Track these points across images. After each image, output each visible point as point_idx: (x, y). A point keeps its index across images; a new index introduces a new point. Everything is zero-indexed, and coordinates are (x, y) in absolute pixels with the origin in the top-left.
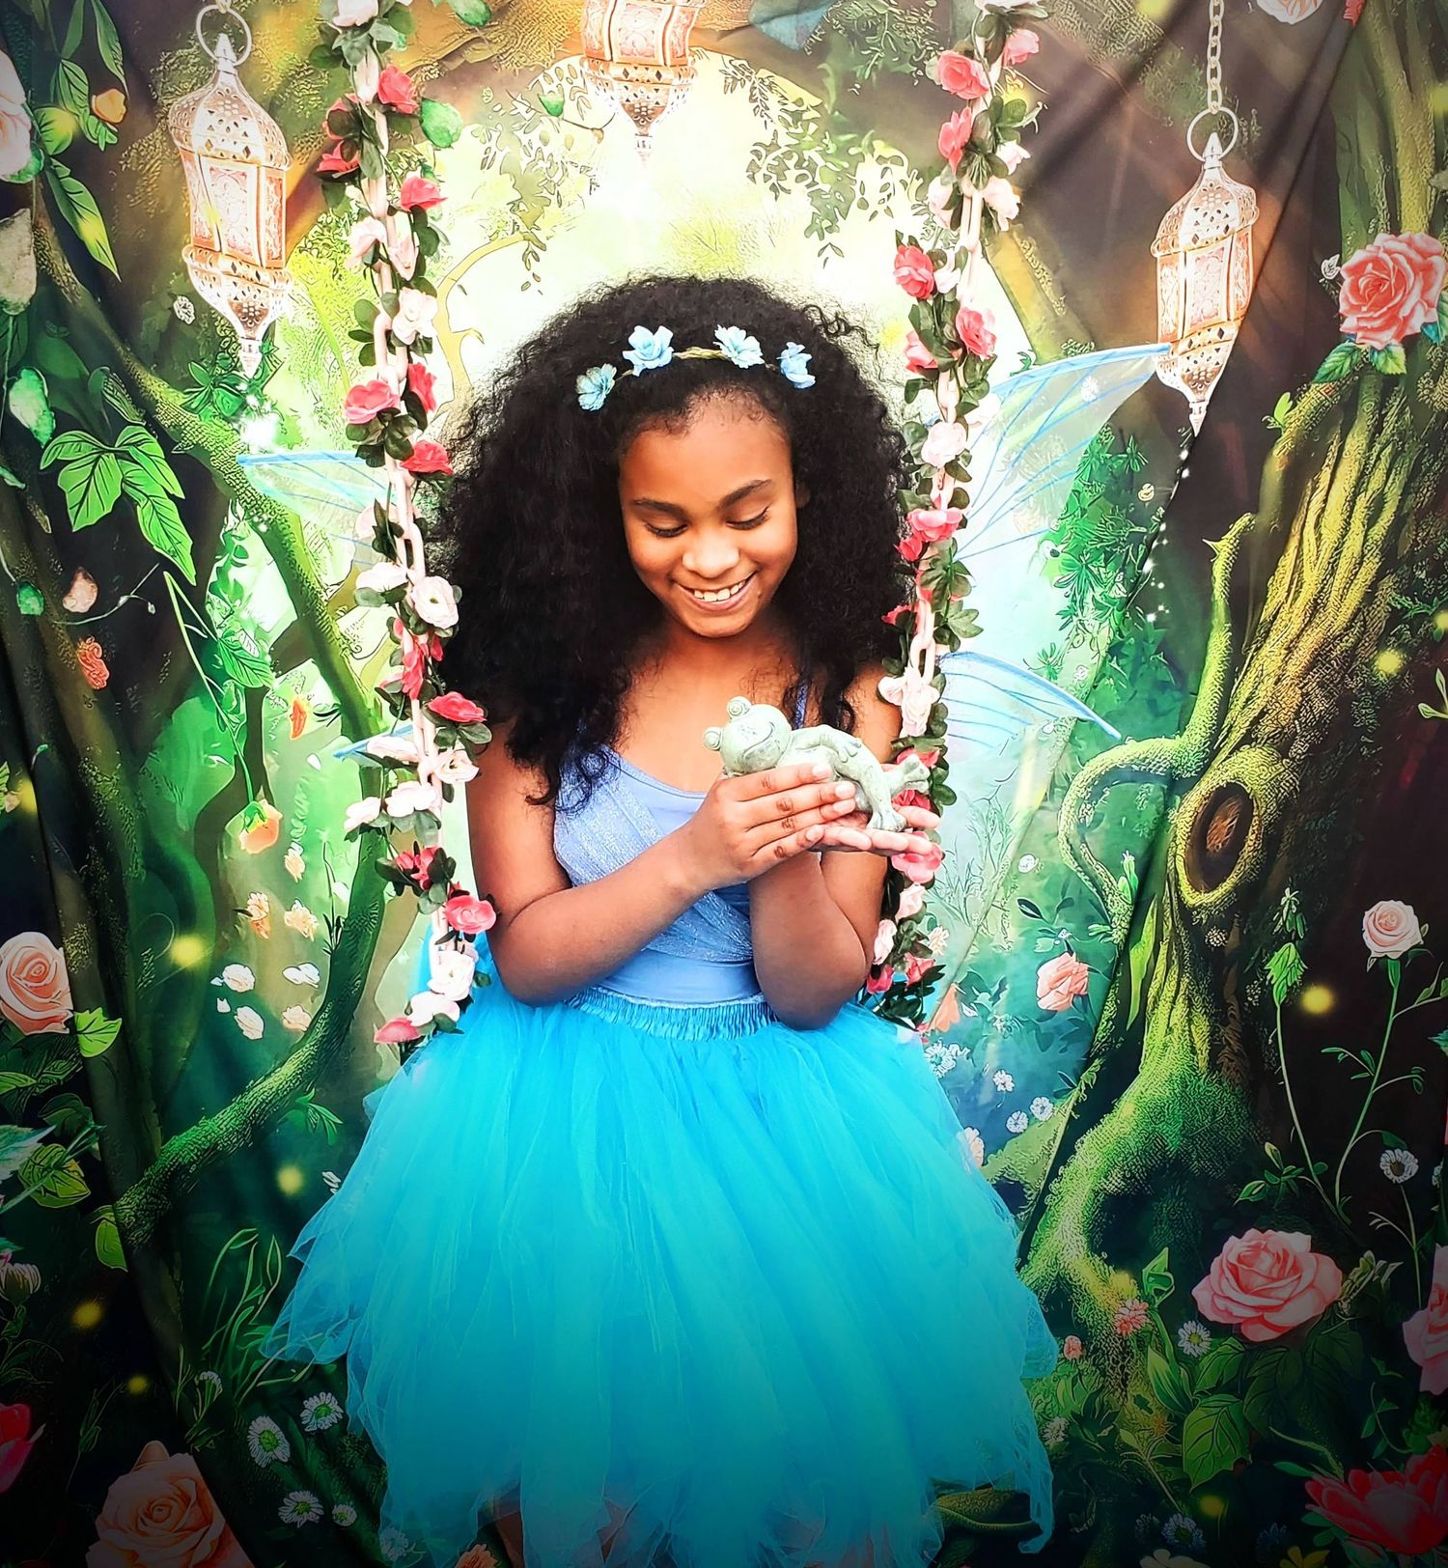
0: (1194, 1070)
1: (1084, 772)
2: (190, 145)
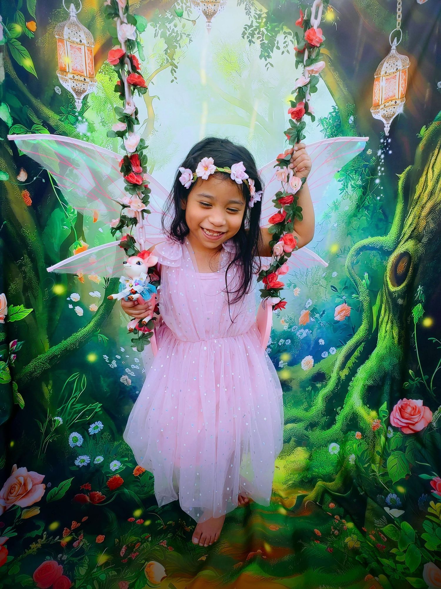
0: (393, 344)
2: (63, 37)
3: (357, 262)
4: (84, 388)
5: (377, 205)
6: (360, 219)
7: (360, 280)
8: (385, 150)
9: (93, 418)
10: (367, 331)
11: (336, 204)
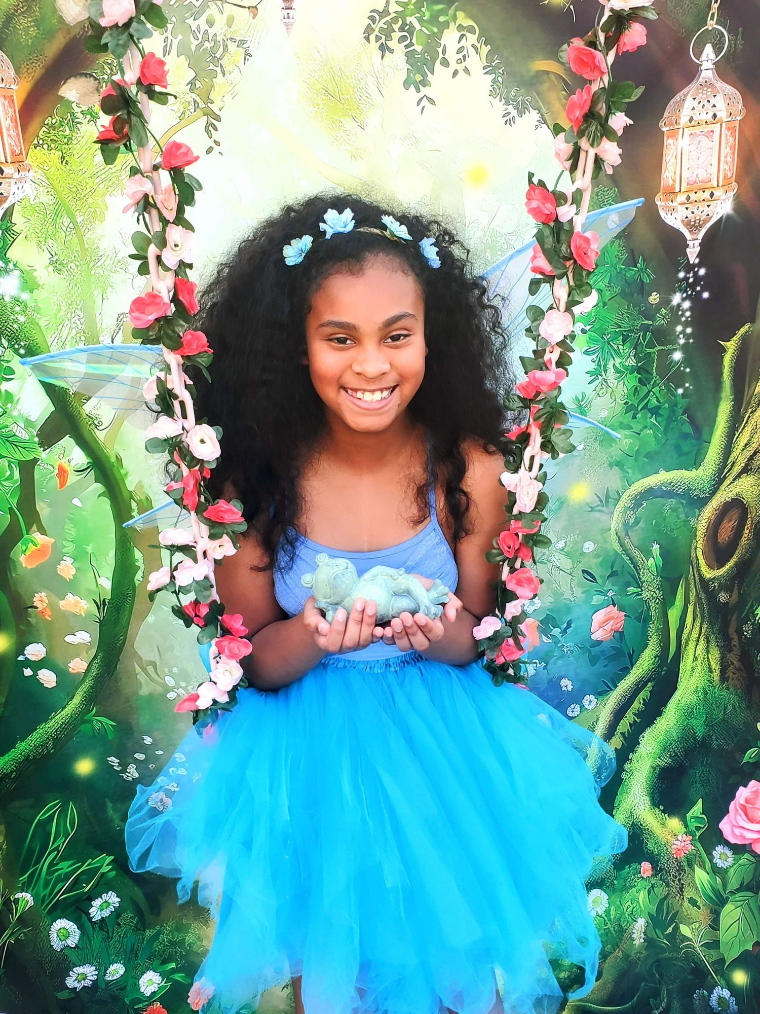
0: (711, 683)
1: (630, 490)
3: (637, 522)
4: (72, 830)
5: (676, 405)
6: (639, 434)
7: (644, 559)
8: (692, 292)
9: (96, 886)
10: (657, 659)
11: (582, 403)
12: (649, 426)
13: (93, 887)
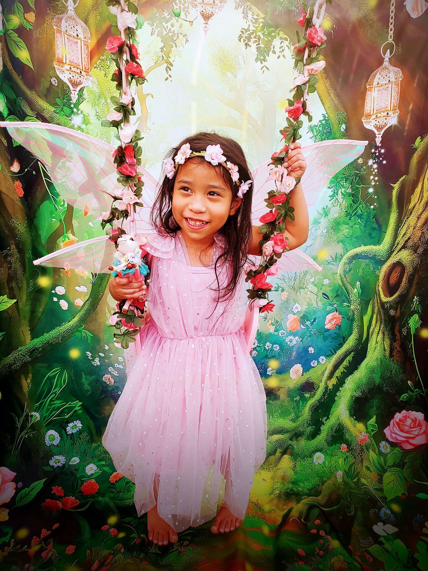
0: (385, 357)
1: (347, 254)
2: (61, 29)
3: (350, 271)
4: (64, 384)
5: (370, 214)
6: (352, 227)
7: (352, 289)
8: (378, 160)
9: (72, 416)
10: (357, 340)
11: (326, 210)
12: (357, 223)
13: (70, 416)
